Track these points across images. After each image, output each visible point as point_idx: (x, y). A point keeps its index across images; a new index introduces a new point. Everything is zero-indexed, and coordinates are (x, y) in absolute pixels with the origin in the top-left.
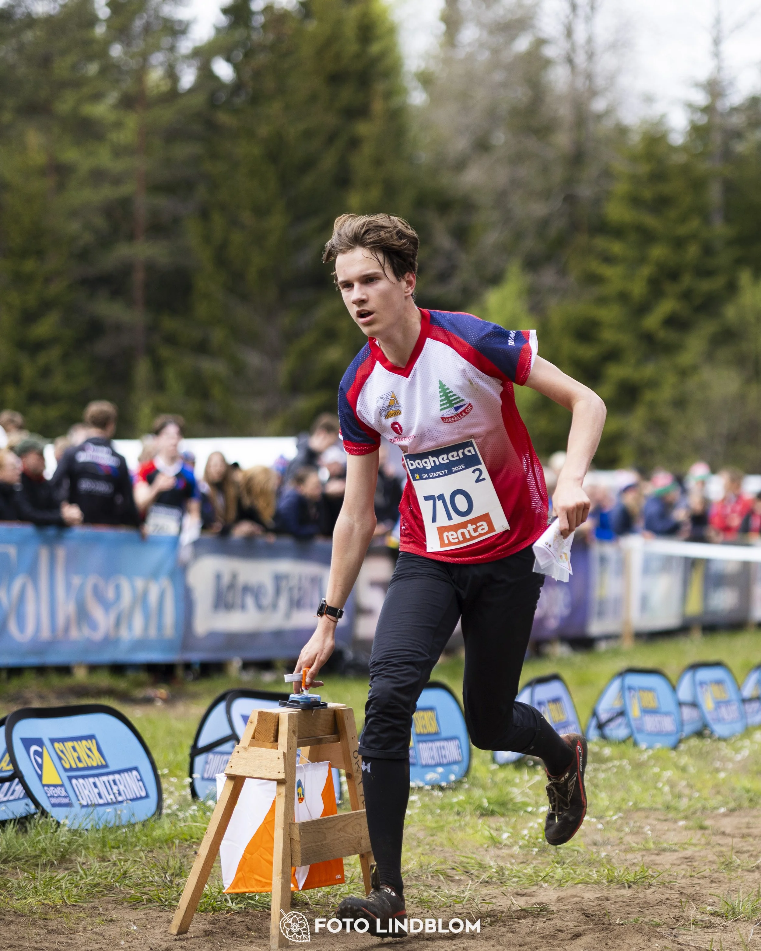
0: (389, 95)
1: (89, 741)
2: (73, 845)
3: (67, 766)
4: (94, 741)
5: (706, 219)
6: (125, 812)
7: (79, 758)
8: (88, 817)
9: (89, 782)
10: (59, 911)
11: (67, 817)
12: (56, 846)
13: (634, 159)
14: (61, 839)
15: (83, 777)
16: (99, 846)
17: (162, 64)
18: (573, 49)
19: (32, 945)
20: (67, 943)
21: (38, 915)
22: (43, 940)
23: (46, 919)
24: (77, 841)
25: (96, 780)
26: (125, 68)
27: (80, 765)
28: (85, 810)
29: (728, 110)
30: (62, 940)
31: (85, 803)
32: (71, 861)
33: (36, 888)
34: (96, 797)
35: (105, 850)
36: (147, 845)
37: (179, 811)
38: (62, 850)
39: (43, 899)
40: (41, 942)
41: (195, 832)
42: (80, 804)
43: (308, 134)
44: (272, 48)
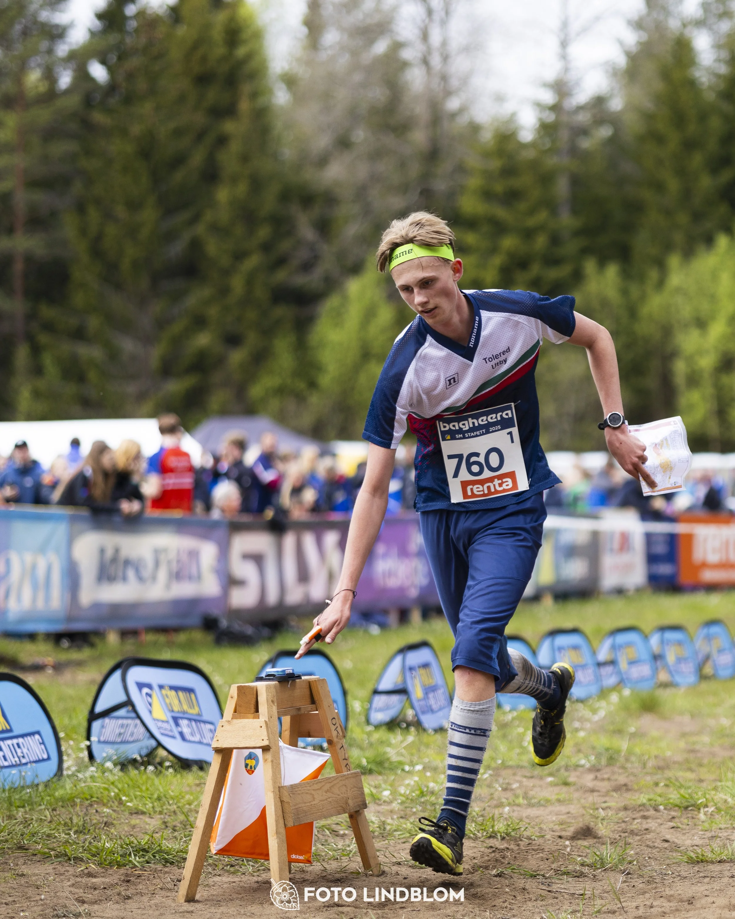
0: (254, 95)
5: (554, 211)
6: (29, 773)
13: (486, 155)
16: (6, 805)
17: (40, 66)
18: (429, 51)
26: (5, 71)
29: (574, 108)
35: (12, 809)
36: (51, 804)
37: (78, 772)
41: (95, 792)
43: (178, 133)
44: (144, 51)
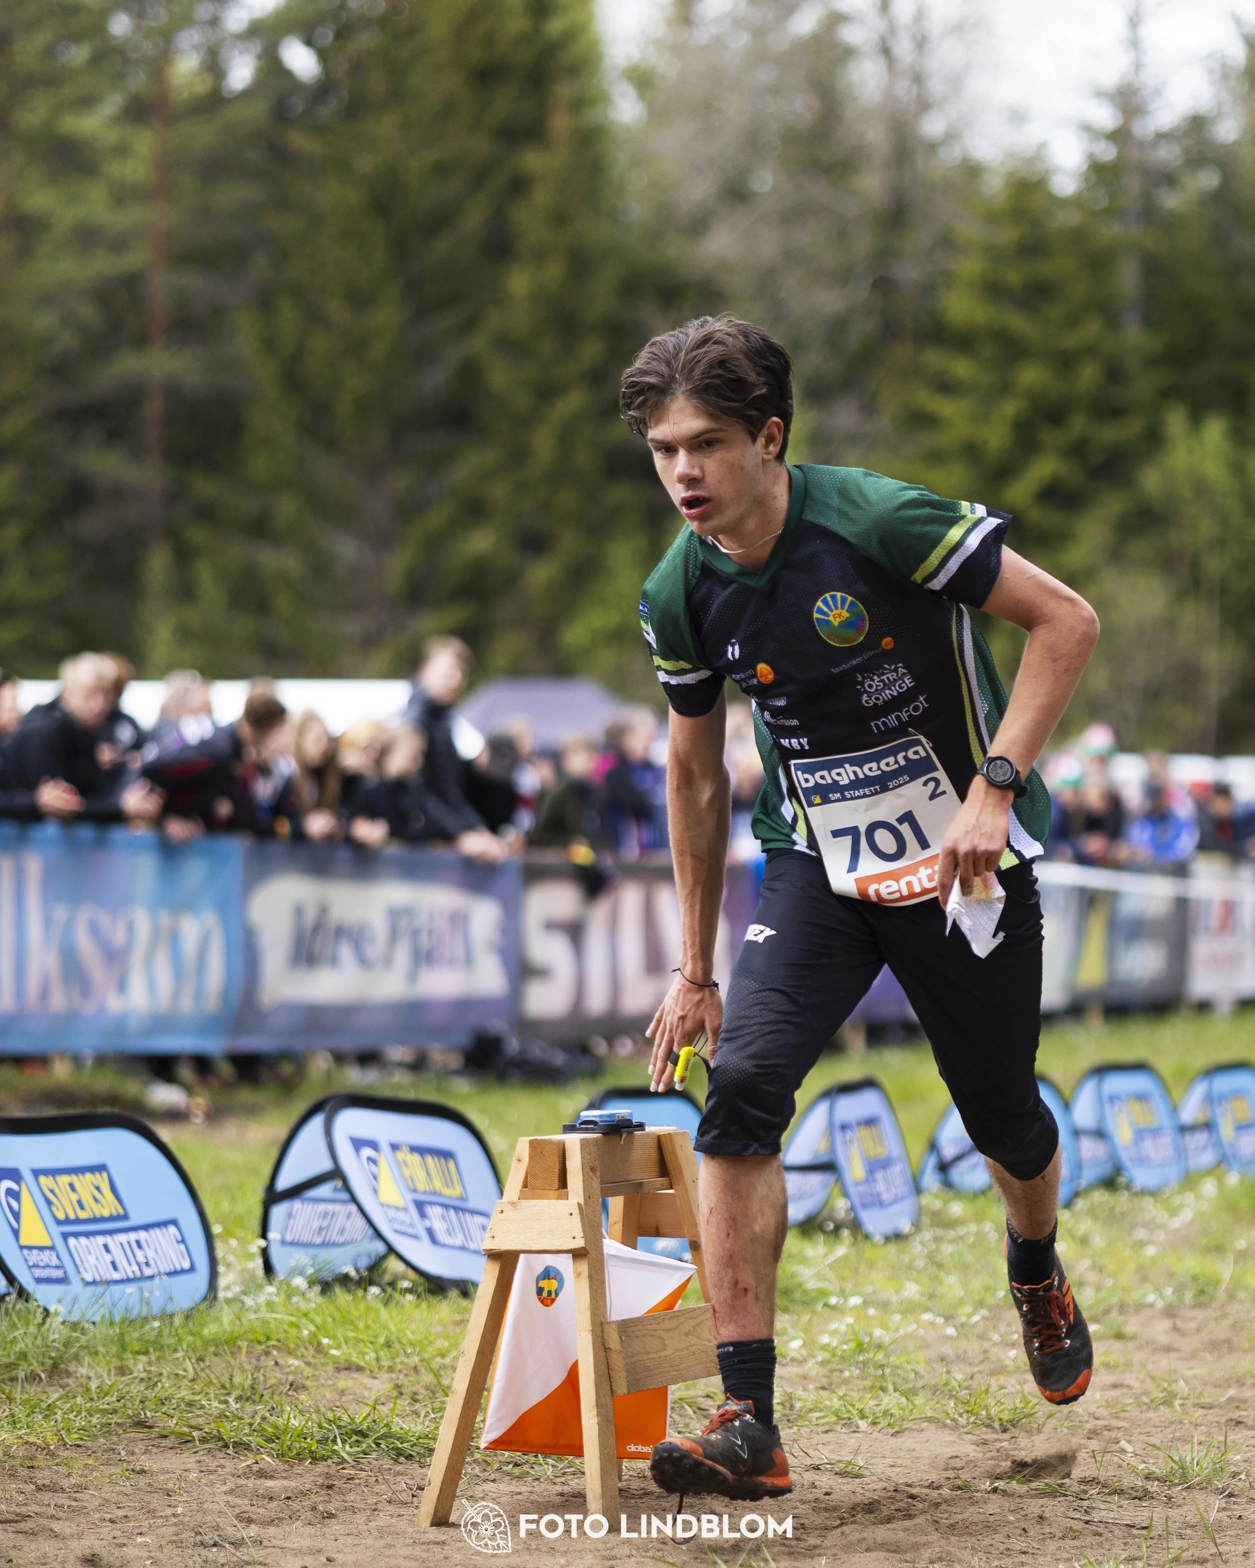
0: (578, 105)
1: (98, 1175)
2: (72, 1347)
3: (61, 1216)
4: (105, 1175)
5: (1112, 320)
6: (157, 1294)
7: (80, 1203)
8: (96, 1302)
9: (97, 1243)
10: (53, 1455)
11: (60, 1301)
12: (44, 1350)
13: (992, 218)
14: (52, 1337)
15: (87, 1234)
16: (114, 1349)
17: (196, 47)
18: (892, 30)
19: (12, 1509)
20: (69, 1507)
21: (18, 1461)
22: (29, 1502)
23: (32, 1467)
24: (77, 1340)
25: (108, 1240)
26: (133, 55)
27: (83, 1215)
28: (90, 1290)
29: (1152, 137)
30: (60, 1502)
31: (89, 1278)
32: (69, 1374)
33: (13, 1415)
34: (108, 1269)
35: (125, 1356)
36: (194, 1350)
37: (245, 1294)
38: (54, 1355)
39: (26, 1434)
40: (26, 1504)
41: (274, 1329)
42: (83, 1279)
43: (441, 170)
44: (384, 22)
